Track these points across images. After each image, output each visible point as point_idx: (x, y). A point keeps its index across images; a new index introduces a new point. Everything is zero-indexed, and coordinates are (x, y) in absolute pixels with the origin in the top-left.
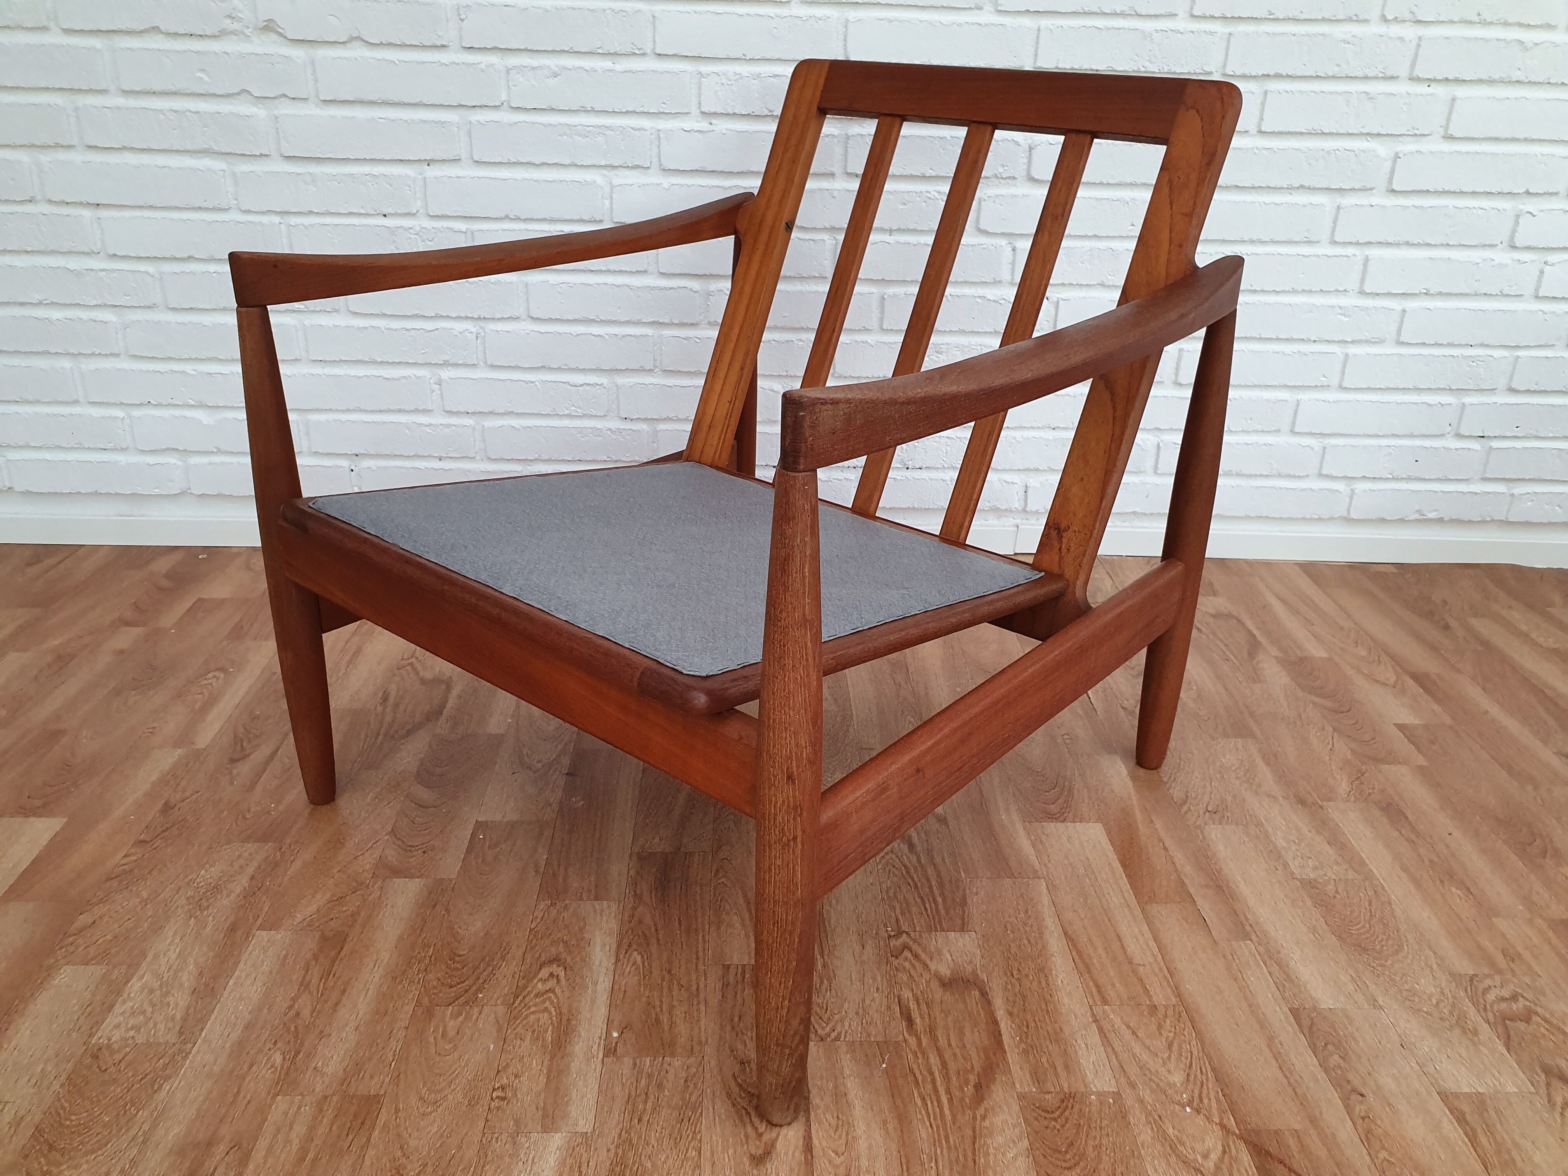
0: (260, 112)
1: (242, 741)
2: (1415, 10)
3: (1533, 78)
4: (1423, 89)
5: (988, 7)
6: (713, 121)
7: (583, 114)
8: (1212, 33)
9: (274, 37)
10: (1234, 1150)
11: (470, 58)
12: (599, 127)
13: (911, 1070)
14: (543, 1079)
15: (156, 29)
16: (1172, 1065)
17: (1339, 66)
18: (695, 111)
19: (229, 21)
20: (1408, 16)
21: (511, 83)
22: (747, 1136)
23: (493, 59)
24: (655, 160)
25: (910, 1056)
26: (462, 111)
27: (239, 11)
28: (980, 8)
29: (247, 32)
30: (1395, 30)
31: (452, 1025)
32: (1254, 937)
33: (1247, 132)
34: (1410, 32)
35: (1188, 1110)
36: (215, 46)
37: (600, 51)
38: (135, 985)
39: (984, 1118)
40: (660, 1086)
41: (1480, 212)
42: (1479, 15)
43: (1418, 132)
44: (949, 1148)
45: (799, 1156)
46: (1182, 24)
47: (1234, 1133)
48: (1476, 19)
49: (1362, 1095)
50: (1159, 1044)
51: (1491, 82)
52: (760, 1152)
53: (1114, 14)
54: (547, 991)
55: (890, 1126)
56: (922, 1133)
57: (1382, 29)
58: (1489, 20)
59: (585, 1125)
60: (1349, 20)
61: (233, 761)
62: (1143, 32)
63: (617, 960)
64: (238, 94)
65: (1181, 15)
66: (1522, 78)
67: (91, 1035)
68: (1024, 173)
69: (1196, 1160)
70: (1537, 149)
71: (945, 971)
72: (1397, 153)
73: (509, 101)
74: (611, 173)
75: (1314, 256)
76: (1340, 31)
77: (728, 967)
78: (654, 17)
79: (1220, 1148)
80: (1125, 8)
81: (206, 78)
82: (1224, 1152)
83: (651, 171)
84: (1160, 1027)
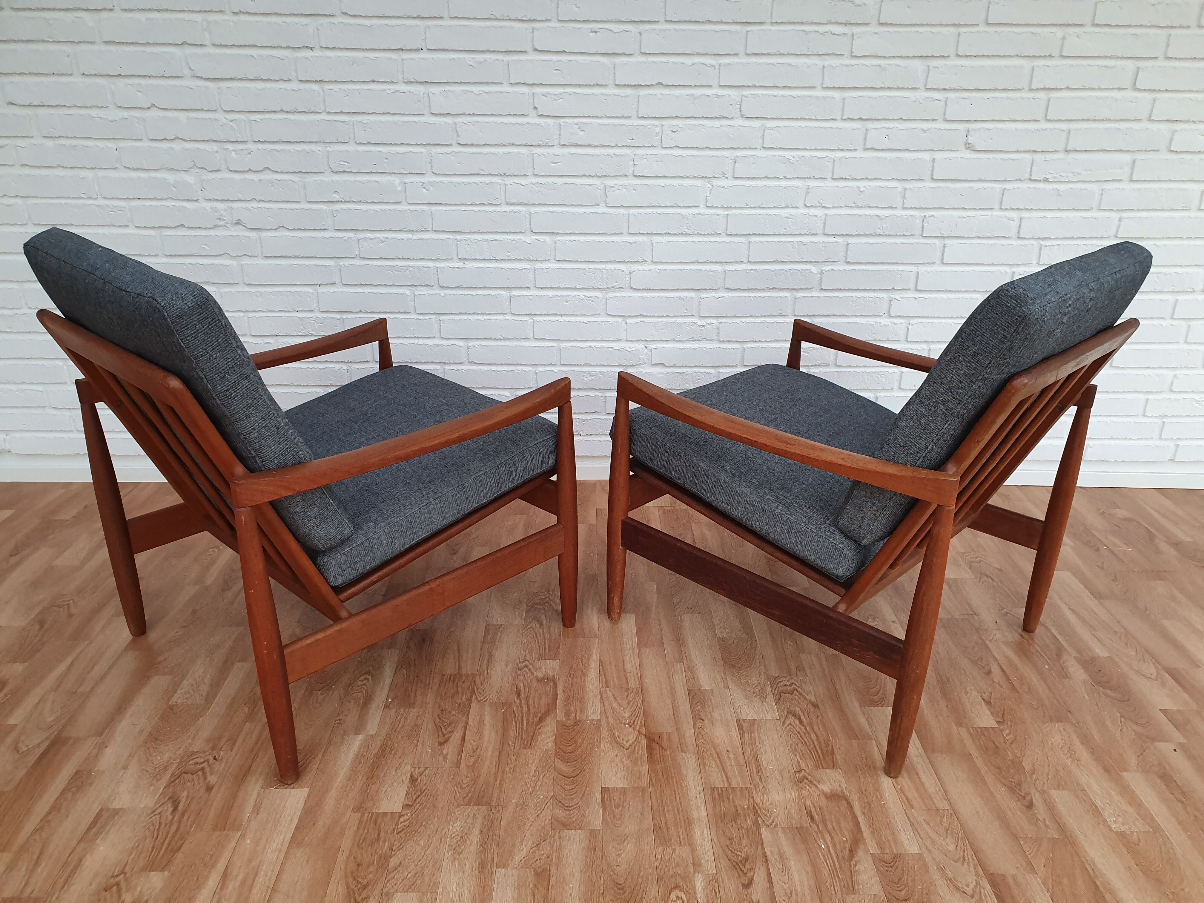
0: (234, 263)
1: (228, 581)
2: (821, 201)
3: (888, 233)
4: (832, 239)
5: (602, 204)
6: (465, 263)
7: (398, 260)
8: (717, 216)
9: (241, 227)
10: (639, 740)
11: (339, 234)
12: (407, 266)
13: (514, 712)
14: (357, 717)
15: (182, 226)
16: (626, 711)
17: (786, 229)
18: (455, 258)
19: (219, 220)
20: (818, 205)
21: (360, 246)
22: (438, 736)
23: (351, 235)
24: (437, 281)
25: (515, 707)
26: (336, 260)
27: (225, 217)
28: (598, 205)
29: (227, 225)
30: (813, 211)
31: (321, 698)
32: (685, 661)
34: (820, 212)
35: (627, 726)
36: (212, 233)
37: (405, 230)
38: (185, 683)
39: (539, 729)
40: (406, 719)
41: (870, 299)
42: (854, 203)
43: (832, 260)
44: (522, 739)
45: (459, 742)
46: (702, 210)
47: (642, 734)
48: (854, 205)
49: (703, 720)
50: (625, 703)
51: (866, 235)
52: (443, 741)
53: (666, 207)
54: (362, 685)
55: (499, 732)
56: (512, 734)
57: (806, 211)
58: (860, 205)
59: (372, 732)
60: (788, 207)
61: (223, 590)
62: (682, 215)
63: (395, 672)
64: (223, 254)
65: (702, 206)
66: (882, 233)
67: (169, 701)
68: (628, 285)
69: (623, 743)
70: (895, 267)
71: (540, 675)
72: (822, 271)
73: (359, 255)
74: (414, 289)
75: (785, 322)
76: (783, 212)
77: (444, 675)
78: (432, 213)
79: (635, 739)
80: (671, 203)
81: (207, 248)
82: (636, 740)
83: (434, 287)
84: (627, 696)
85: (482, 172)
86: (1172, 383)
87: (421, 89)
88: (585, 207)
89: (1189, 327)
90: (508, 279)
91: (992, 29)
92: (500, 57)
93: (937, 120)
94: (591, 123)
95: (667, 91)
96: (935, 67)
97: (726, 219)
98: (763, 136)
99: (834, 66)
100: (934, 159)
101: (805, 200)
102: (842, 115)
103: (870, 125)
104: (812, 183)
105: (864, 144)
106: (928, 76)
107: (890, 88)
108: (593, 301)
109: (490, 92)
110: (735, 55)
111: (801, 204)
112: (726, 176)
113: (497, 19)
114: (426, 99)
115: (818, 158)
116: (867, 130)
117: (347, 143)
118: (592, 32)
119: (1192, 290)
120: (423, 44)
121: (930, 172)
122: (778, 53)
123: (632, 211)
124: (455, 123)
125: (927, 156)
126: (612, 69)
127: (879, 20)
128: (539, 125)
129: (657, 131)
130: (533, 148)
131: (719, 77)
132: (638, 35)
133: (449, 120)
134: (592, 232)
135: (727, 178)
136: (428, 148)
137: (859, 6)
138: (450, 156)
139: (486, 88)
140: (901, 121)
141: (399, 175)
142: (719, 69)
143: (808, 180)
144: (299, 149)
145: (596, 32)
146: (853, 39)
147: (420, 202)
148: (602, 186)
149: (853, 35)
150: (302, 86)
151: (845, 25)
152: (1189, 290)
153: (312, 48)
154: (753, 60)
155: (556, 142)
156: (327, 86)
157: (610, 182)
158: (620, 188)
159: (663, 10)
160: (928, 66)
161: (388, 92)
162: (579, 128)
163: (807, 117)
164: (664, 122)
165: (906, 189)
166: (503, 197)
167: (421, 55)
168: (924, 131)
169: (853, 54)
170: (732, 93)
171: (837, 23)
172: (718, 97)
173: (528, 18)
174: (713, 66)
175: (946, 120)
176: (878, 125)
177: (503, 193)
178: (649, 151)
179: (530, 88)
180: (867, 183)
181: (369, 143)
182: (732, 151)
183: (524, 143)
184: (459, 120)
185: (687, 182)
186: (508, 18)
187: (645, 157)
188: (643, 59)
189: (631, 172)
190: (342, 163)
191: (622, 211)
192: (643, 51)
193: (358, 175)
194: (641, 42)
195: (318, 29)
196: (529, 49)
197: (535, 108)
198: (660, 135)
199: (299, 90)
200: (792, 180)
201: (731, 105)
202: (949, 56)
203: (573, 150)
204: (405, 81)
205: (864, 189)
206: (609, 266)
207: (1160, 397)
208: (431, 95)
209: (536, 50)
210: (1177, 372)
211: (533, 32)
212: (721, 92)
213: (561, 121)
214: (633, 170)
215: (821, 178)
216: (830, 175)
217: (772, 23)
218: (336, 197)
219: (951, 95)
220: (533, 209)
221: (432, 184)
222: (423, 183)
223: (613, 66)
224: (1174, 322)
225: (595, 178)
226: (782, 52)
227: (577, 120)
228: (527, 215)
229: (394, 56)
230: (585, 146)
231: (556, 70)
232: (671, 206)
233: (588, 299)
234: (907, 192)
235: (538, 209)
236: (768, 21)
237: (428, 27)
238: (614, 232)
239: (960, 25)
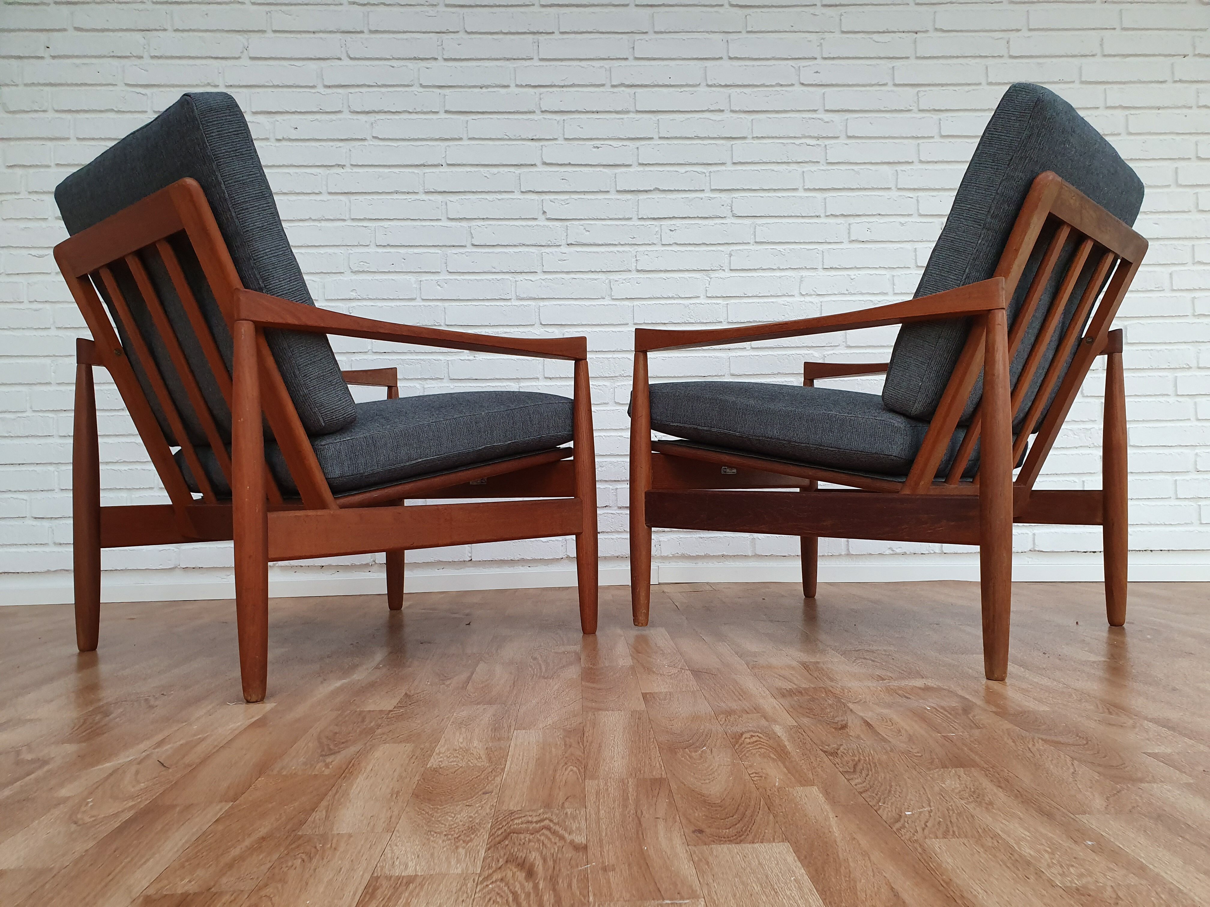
2: (815, 290)
6: (476, 356)
8: (718, 304)
12: (417, 360)
17: (784, 316)
20: (813, 293)
24: (446, 375)
26: (348, 355)
28: (604, 298)
30: (808, 299)
33: (745, 348)
41: (875, 382)
42: (847, 290)
43: (832, 345)
46: (703, 300)
48: (847, 292)
53: (669, 298)
57: (802, 299)
58: (853, 292)
60: (784, 295)
62: (684, 305)
65: (702, 297)
72: (824, 355)
74: (424, 383)
76: (780, 300)
78: (445, 308)
80: (674, 295)
83: (444, 380)
85: (494, 270)
86: (1196, 461)
87: (439, 198)
88: (591, 300)
89: (1195, 403)
90: (517, 370)
91: (947, 141)
92: (512, 169)
93: (912, 215)
94: (595, 224)
95: (663, 195)
96: (902, 171)
97: (726, 308)
98: (755, 232)
99: (812, 170)
100: (916, 249)
101: (800, 288)
102: (825, 212)
103: (851, 220)
104: (804, 273)
105: (849, 237)
106: (897, 179)
107: (865, 189)
108: (601, 390)
109: (502, 199)
110: (723, 164)
111: (796, 292)
112: (723, 268)
113: (510, 139)
114: (444, 207)
115: (808, 250)
116: (850, 224)
117: (367, 246)
118: (595, 147)
119: (1188, 367)
120: (443, 161)
121: (914, 261)
122: (761, 161)
123: (636, 303)
124: (470, 227)
125: (908, 246)
126: (614, 178)
127: (846, 134)
128: (547, 227)
129: (657, 230)
130: (542, 248)
131: (710, 183)
132: (636, 149)
133: (464, 224)
134: (599, 323)
135: (724, 270)
136: (444, 249)
137: (828, 122)
138: (464, 255)
139: (499, 196)
140: (879, 216)
141: (414, 274)
142: (710, 176)
143: (801, 271)
144: (322, 252)
145: (598, 148)
146: (826, 149)
147: (434, 298)
148: (607, 281)
149: (826, 146)
150: (330, 197)
151: (818, 138)
152: (1185, 366)
153: (343, 166)
154: (739, 167)
155: (564, 242)
156: (353, 197)
157: (613, 276)
158: (624, 281)
159: (657, 130)
160: (896, 170)
161: (410, 200)
162: (585, 229)
163: (793, 215)
164: (663, 222)
165: (893, 276)
166: (513, 293)
167: (441, 169)
168: (902, 224)
169: (828, 161)
170: (723, 195)
171: (810, 137)
172: (710, 199)
173: (537, 137)
174: (704, 173)
175: (921, 215)
176: (858, 220)
177: (513, 289)
178: (649, 248)
179: (539, 196)
180: (856, 272)
181: (388, 245)
182: (726, 247)
183: (533, 243)
184: (474, 223)
185: (686, 275)
186: (520, 138)
187: (646, 253)
188: (641, 169)
189: (634, 268)
190: (361, 263)
191: (626, 303)
192: (640, 162)
193: (376, 275)
194: (638, 155)
195: (350, 150)
196: (538, 163)
197: (544, 212)
198: (660, 234)
199: (328, 200)
200: (786, 271)
201: (723, 205)
202: (913, 162)
203: (579, 249)
204: (426, 191)
205: (855, 277)
206: (616, 355)
207: (1187, 477)
208: (448, 202)
209: (545, 164)
210: (1198, 450)
211: (542, 149)
212: (712, 195)
213: (568, 223)
214: (636, 266)
215: (813, 268)
216: (820, 267)
217: (753, 138)
218: (353, 295)
219: (920, 194)
220: (542, 303)
221: (446, 282)
222: (437, 281)
223: (614, 176)
224: (1180, 399)
225: (600, 274)
226: (764, 160)
227: (582, 222)
228: (536, 309)
229: (416, 170)
230: (591, 245)
231: (563, 179)
232: (673, 298)
233: (596, 387)
234: (895, 278)
235: (546, 303)
236: (750, 136)
237: (448, 146)
238: (619, 323)
239: (918, 138)
